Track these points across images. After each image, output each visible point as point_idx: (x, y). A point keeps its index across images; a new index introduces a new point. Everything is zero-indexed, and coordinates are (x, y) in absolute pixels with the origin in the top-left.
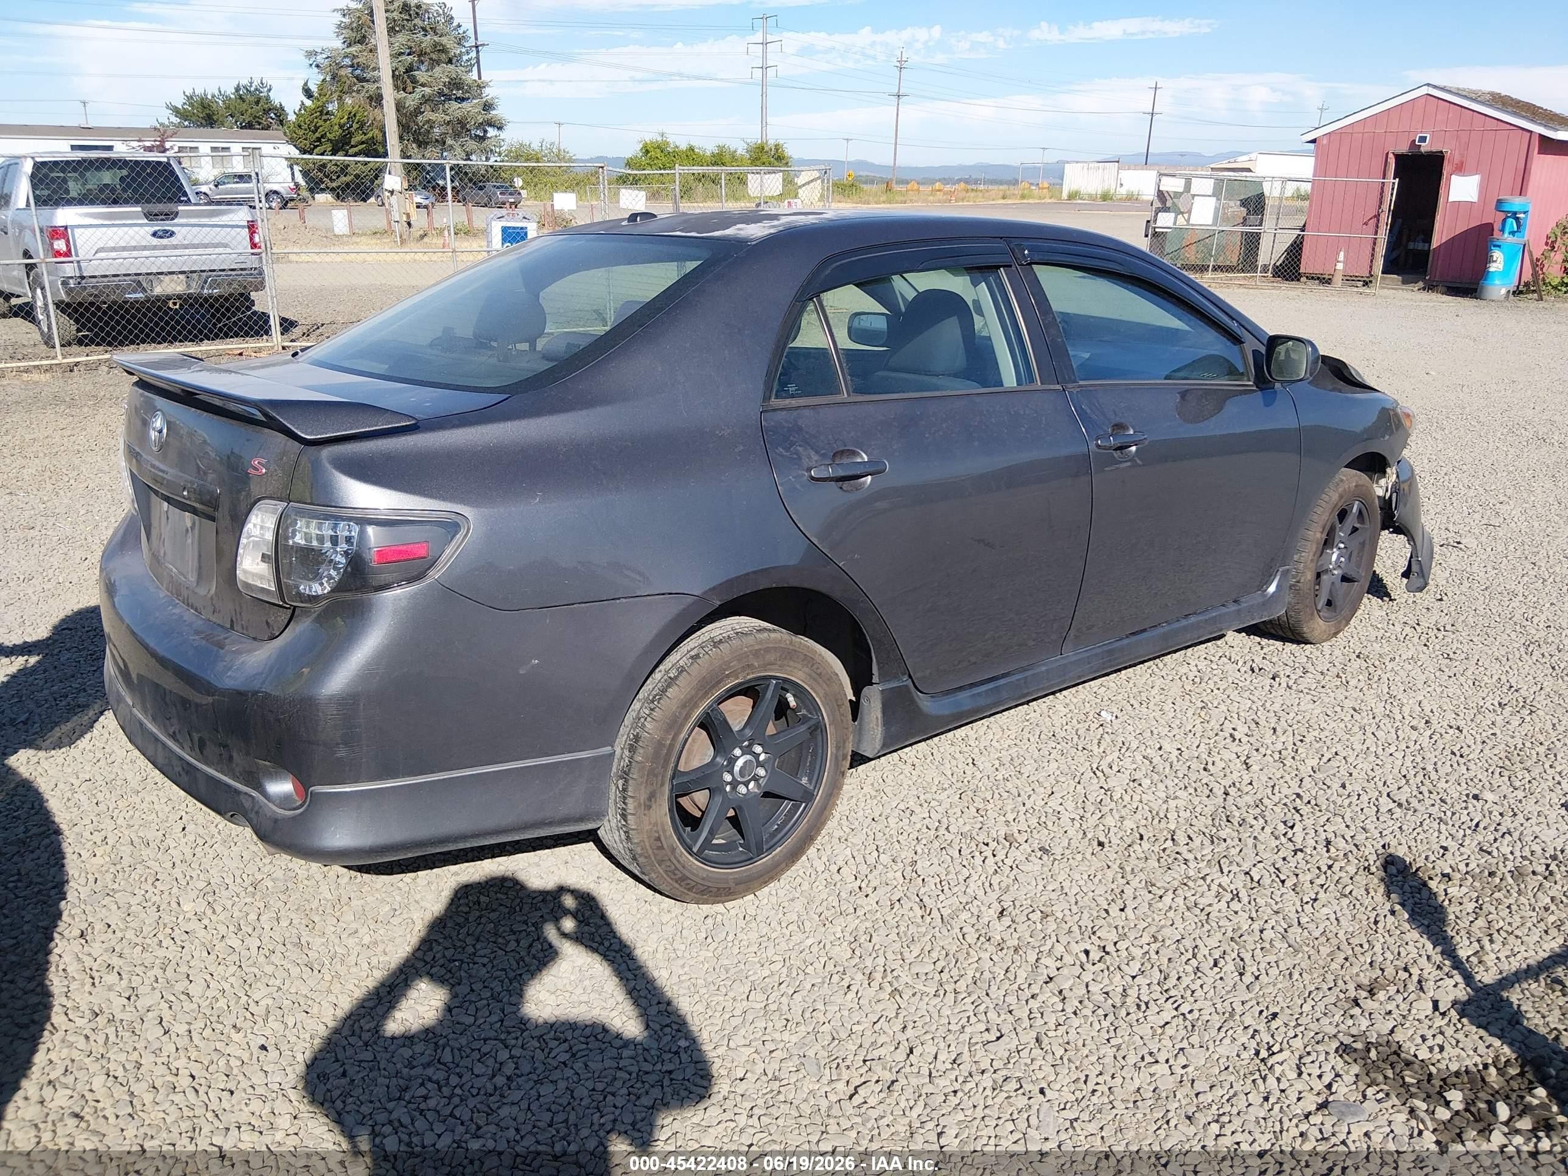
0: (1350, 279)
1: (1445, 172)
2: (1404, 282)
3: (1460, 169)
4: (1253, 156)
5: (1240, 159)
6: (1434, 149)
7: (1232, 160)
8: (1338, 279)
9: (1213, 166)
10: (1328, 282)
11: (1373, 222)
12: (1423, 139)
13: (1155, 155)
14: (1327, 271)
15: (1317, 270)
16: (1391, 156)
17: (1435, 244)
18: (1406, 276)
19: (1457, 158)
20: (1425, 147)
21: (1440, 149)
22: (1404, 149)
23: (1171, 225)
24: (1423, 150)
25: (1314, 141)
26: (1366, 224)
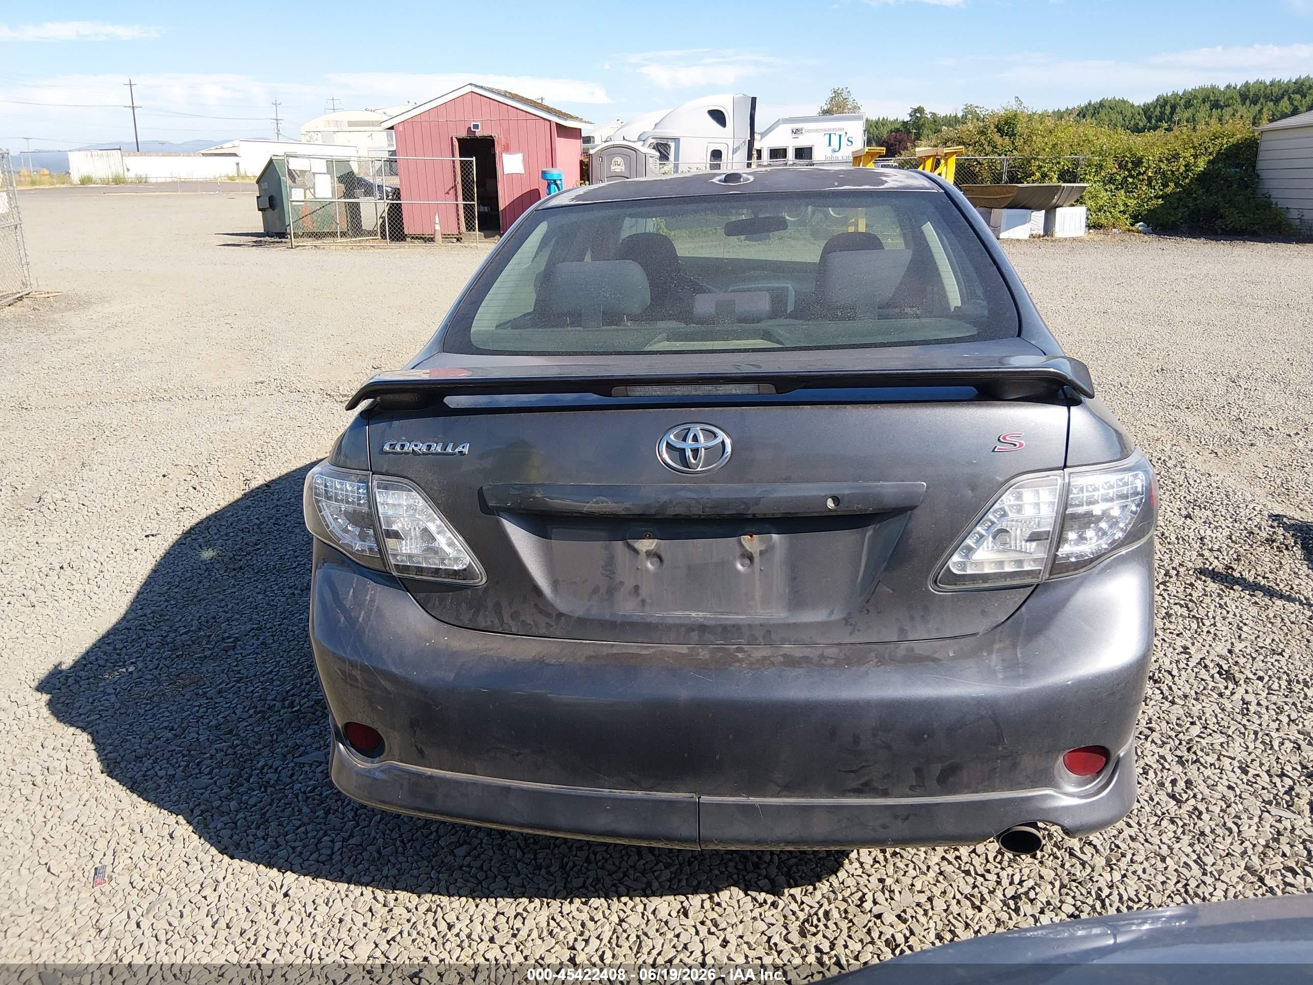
0: (446, 237)
1: (497, 152)
2: (486, 237)
3: (507, 149)
4: (236, 143)
5: (225, 146)
6: (486, 134)
7: (219, 147)
8: (438, 237)
9: (203, 152)
10: (432, 240)
11: (452, 191)
12: (476, 126)
13: (145, 143)
14: (427, 232)
15: (418, 232)
16: (455, 140)
17: (502, 206)
18: (487, 232)
19: (503, 141)
20: (479, 133)
21: (490, 134)
22: (463, 134)
23: (303, 199)
24: (477, 134)
25: (392, 128)
26: (448, 193)
